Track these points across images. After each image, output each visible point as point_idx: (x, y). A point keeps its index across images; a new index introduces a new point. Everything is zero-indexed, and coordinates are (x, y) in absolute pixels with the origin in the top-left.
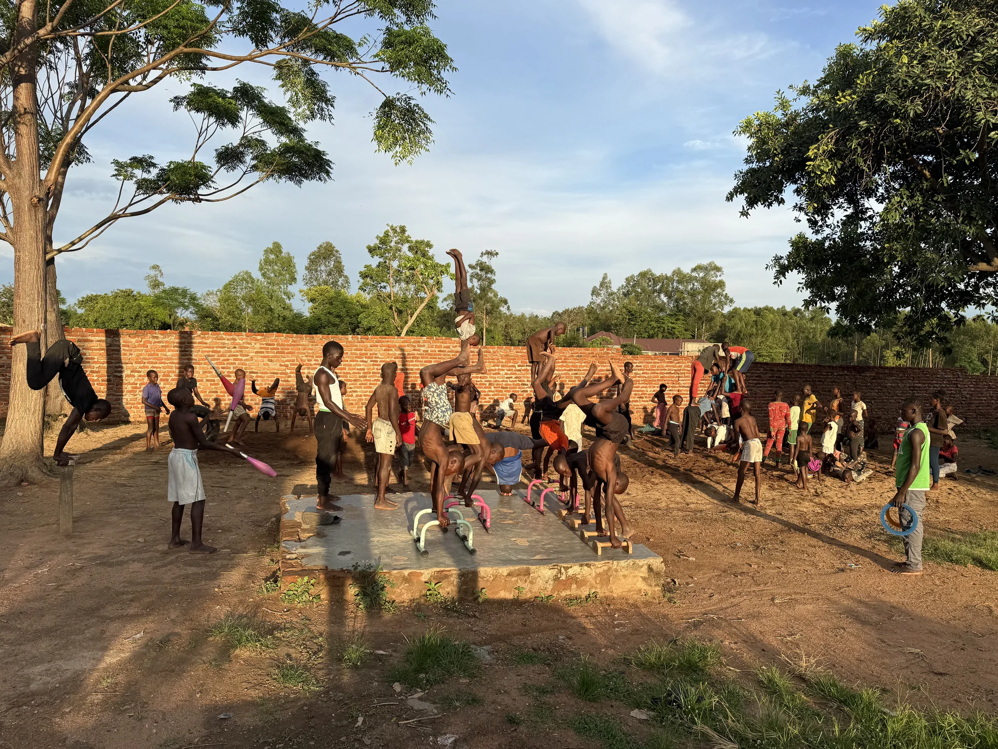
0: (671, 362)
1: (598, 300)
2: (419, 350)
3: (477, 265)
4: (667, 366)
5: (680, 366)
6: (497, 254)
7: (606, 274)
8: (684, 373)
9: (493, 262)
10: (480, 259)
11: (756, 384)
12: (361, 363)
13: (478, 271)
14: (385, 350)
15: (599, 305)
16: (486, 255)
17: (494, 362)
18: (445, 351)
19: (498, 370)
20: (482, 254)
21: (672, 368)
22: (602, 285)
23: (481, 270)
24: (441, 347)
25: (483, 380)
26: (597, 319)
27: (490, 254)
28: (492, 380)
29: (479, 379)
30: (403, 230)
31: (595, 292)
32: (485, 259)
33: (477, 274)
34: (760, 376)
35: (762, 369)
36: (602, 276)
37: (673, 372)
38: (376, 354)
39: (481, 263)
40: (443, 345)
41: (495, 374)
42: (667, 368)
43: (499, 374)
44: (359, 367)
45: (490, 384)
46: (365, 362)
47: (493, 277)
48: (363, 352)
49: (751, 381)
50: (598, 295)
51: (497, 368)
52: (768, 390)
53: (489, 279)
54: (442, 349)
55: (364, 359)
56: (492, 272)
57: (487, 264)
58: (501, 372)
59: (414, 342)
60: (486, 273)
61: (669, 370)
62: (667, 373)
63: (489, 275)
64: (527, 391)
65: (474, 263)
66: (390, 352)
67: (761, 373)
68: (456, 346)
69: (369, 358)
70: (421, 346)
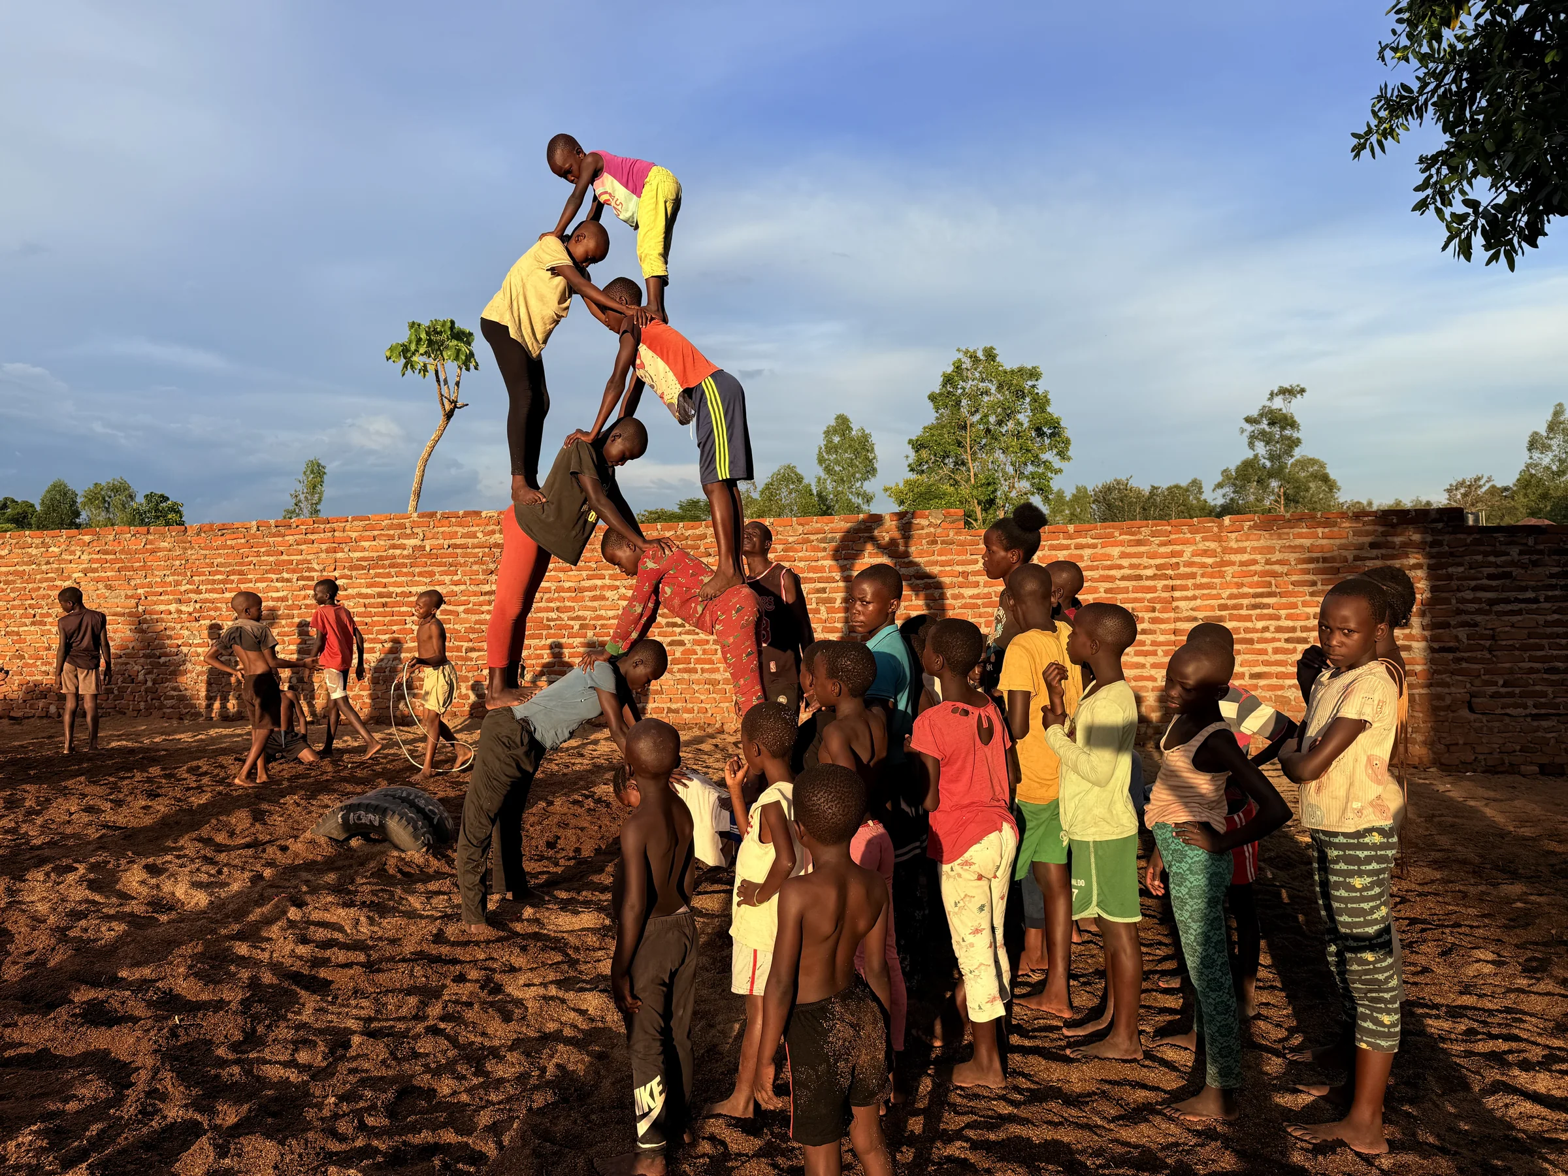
0: (1139, 543)
1: (1546, 460)
2: (403, 547)
3: (1261, 415)
4: (1123, 555)
5: (1173, 554)
6: (1302, 391)
7: (1560, 405)
8: (1193, 576)
9: (1295, 408)
10: (1268, 404)
11: (1492, 602)
12: (279, 585)
13: (1264, 425)
14: (327, 551)
15: (1548, 468)
16: (1281, 397)
17: (589, 569)
18: (465, 546)
19: (602, 587)
20: (1272, 394)
21: (1145, 561)
22: (1551, 428)
23: (1272, 423)
24: (454, 535)
25: (564, 616)
26: (1545, 496)
27: (1288, 392)
28: (588, 614)
29: (553, 615)
30: (990, 355)
31: (1535, 443)
32: (1278, 403)
33: (1263, 433)
34: (1507, 575)
35: (1514, 552)
36: (1551, 411)
37: (1149, 572)
38: (309, 562)
39: (1271, 411)
40: (460, 530)
41: (594, 599)
42: (1125, 562)
43: (603, 598)
44: (275, 595)
45: (582, 627)
46: (288, 580)
47: (1296, 435)
48: (285, 557)
49: (1469, 595)
50: (1546, 448)
51: (599, 582)
52: (1547, 624)
53: (1289, 438)
54: (459, 541)
55: (285, 575)
56: (1293, 425)
57: (1284, 411)
58: (608, 594)
59: (390, 527)
60: (1283, 428)
61: (1132, 566)
62: (1123, 578)
63: (1287, 432)
64: (682, 643)
65: (1254, 413)
66: (339, 555)
67: (1513, 563)
68: (493, 532)
69: (294, 571)
70: (408, 537)
